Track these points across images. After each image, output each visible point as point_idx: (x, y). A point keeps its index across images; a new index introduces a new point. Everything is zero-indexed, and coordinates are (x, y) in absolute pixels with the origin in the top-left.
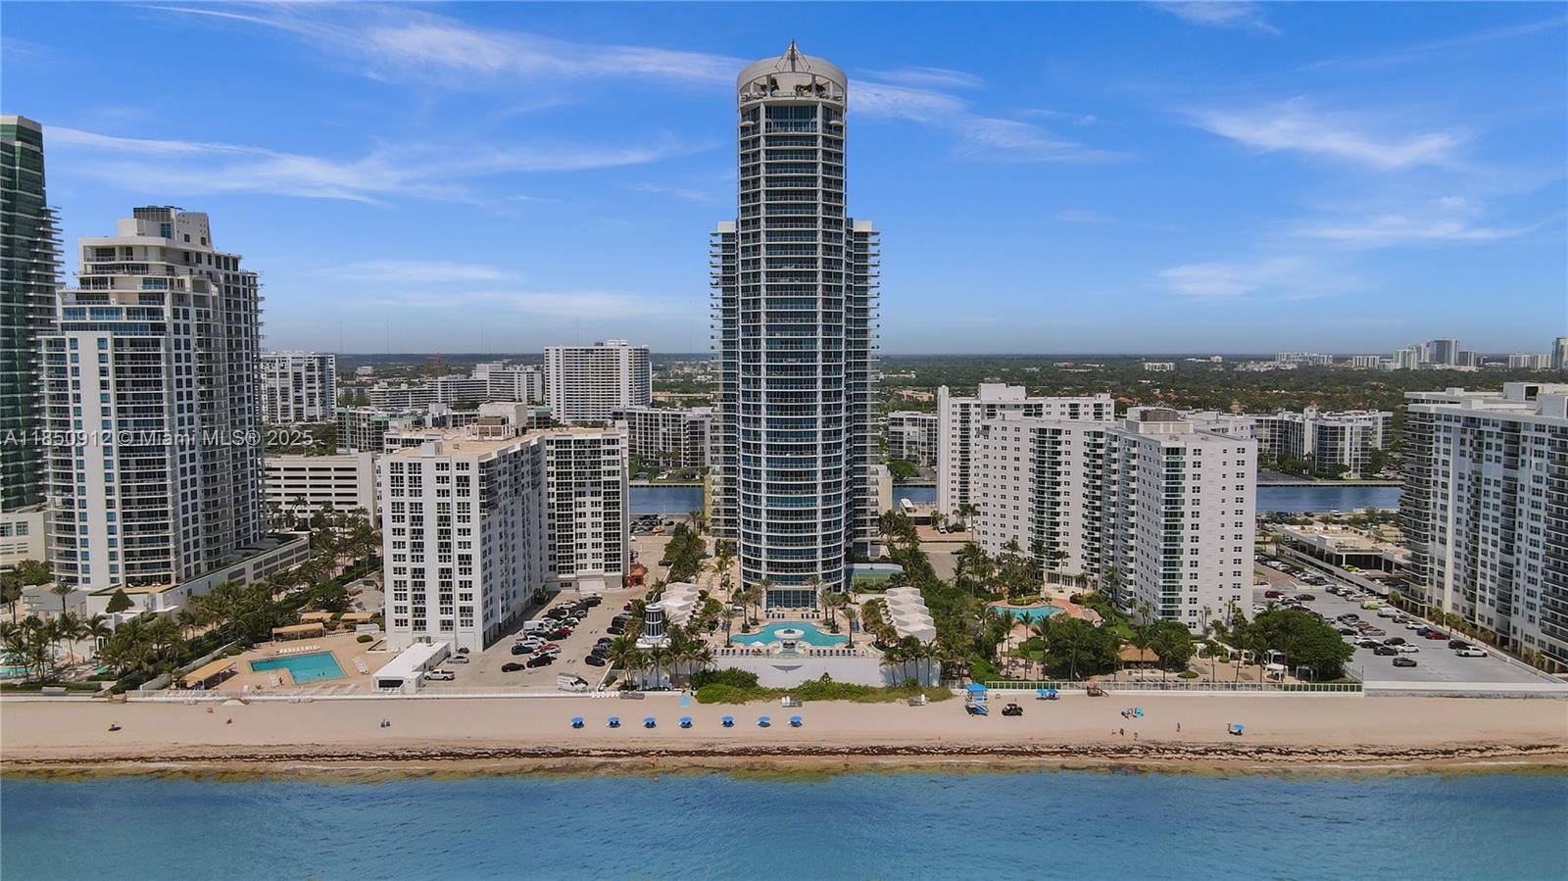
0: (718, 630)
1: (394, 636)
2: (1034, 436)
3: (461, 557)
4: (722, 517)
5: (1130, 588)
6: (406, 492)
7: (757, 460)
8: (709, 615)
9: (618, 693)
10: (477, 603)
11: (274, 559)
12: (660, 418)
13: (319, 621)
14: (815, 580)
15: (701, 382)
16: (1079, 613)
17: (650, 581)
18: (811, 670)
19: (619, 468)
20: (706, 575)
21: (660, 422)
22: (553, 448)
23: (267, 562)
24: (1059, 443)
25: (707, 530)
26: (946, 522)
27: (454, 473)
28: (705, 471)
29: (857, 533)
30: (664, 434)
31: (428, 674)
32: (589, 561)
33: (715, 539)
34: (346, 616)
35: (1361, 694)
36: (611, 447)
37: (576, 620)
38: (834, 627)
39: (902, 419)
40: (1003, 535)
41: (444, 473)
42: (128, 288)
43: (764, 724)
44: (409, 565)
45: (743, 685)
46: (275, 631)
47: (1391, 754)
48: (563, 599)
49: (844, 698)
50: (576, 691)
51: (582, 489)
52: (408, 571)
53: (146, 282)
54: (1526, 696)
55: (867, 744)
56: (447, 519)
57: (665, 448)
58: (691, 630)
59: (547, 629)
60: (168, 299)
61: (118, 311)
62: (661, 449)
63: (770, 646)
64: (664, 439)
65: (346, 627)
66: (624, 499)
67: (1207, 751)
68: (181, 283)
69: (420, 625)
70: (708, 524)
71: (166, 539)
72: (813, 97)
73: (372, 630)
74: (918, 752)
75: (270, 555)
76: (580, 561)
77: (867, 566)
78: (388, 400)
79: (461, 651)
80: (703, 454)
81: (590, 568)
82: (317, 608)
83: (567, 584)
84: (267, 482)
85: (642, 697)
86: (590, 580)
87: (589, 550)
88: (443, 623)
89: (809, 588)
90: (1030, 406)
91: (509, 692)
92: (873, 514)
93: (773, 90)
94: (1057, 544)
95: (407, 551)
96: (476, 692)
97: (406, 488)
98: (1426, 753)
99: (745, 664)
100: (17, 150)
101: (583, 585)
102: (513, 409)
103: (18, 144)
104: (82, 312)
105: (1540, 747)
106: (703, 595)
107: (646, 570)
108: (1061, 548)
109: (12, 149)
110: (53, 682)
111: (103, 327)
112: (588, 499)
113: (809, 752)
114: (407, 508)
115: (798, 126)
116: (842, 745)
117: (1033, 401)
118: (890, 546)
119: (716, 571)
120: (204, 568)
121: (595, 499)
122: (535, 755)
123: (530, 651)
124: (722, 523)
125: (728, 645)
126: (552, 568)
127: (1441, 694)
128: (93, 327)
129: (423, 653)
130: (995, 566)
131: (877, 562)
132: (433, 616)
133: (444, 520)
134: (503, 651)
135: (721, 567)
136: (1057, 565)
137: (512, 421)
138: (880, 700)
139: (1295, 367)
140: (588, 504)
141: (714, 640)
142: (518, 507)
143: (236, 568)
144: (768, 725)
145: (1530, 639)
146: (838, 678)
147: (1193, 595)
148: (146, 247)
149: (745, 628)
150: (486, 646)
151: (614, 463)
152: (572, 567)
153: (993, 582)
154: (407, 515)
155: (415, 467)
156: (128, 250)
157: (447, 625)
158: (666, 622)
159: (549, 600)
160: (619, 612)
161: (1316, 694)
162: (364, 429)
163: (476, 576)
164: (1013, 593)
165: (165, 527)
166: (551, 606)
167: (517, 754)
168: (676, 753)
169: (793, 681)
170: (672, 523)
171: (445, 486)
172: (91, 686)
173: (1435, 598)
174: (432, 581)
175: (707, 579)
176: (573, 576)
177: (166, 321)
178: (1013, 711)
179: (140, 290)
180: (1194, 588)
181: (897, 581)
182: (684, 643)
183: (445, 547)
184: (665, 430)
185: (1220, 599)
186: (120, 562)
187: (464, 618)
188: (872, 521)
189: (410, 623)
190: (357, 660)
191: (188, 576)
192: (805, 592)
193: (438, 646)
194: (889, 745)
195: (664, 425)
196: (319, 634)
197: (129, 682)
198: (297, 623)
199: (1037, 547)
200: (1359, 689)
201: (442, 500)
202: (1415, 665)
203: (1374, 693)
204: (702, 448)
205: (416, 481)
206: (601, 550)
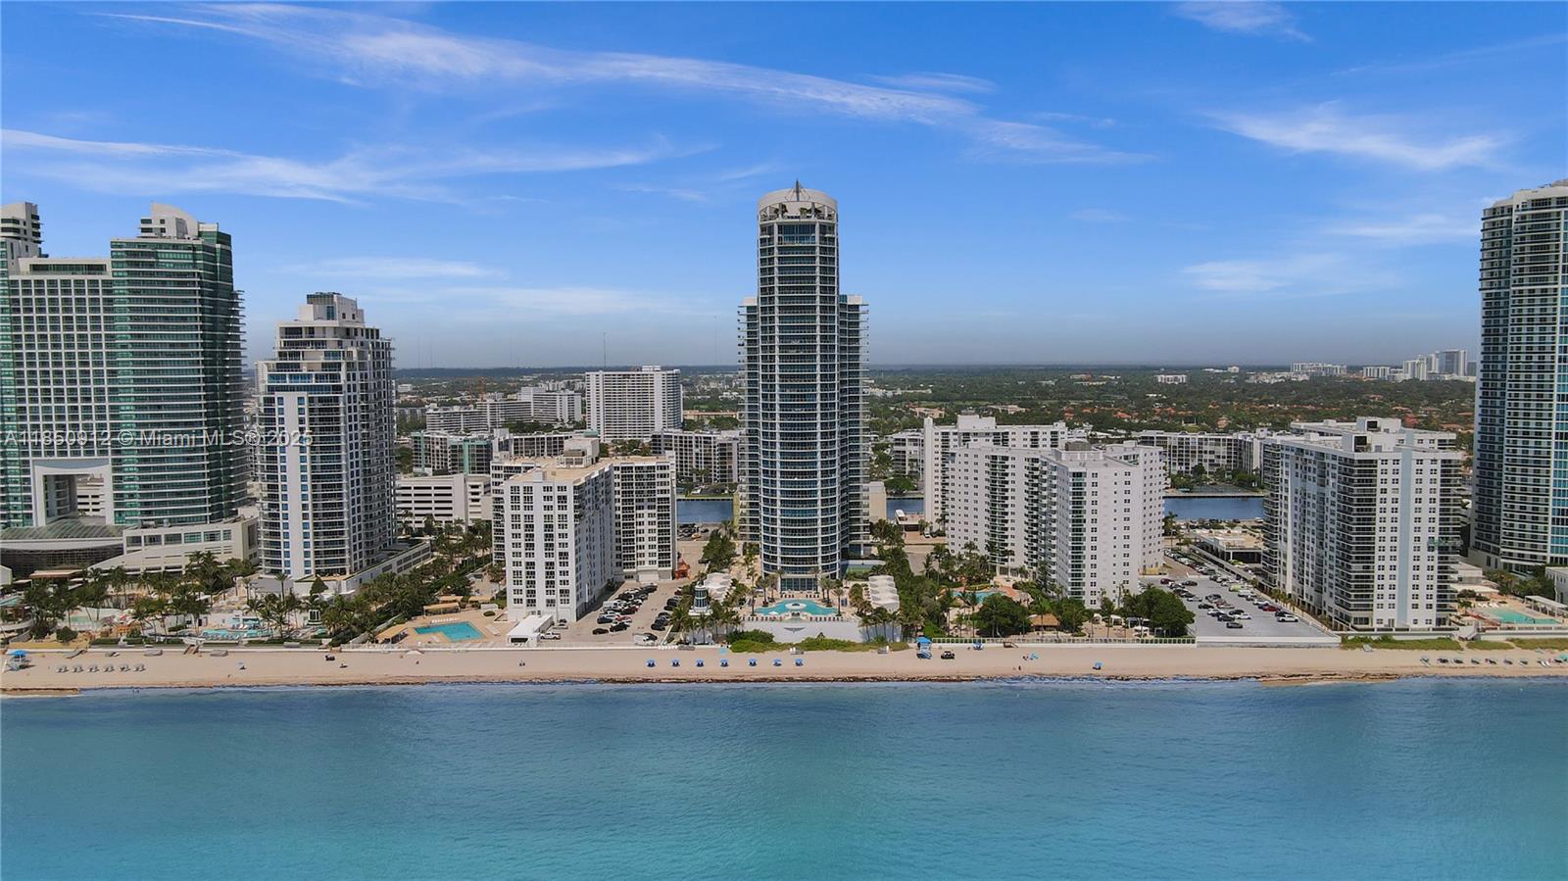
0: (746, 604)
1: (513, 610)
2: (988, 461)
3: (561, 554)
4: (748, 525)
5: (1053, 576)
6: (522, 507)
7: (774, 483)
8: (738, 593)
9: (676, 647)
10: (572, 587)
11: (409, 558)
12: (694, 440)
13: (455, 601)
14: (816, 570)
15: (726, 399)
16: (1017, 596)
17: (692, 575)
18: (811, 630)
19: (669, 487)
20: (735, 568)
21: (694, 443)
22: (619, 472)
23: (406, 559)
24: (1007, 467)
25: (735, 536)
26: (931, 528)
27: (556, 493)
28: (734, 486)
29: (852, 537)
30: (697, 454)
31: (542, 635)
32: (647, 558)
33: (742, 542)
34: (471, 599)
35: (1195, 645)
36: (663, 472)
37: (640, 601)
38: (828, 603)
39: (904, 440)
40: (966, 538)
41: (549, 494)
42: (313, 359)
43: (777, 665)
44: (524, 559)
45: (764, 641)
46: (425, 608)
47: (1196, 680)
48: (628, 587)
49: (834, 649)
50: (648, 645)
51: (641, 504)
52: (523, 564)
53: (327, 354)
54: (1310, 646)
55: (845, 676)
56: (551, 526)
57: (697, 466)
58: (726, 604)
59: (620, 607)
60: (343, 367)
61: (309, 376)
62: (694, 467)
63: (782, 615)
64: (697, 458)
65: (473, 606)
66: (673, 511)
67: (1073, 679)
68: (350, 353)
69: (532, 603)
70: (736, 531)
71: (342, 542)
72: (813, 219)
73: (494, 607)
74: (880, 680)
75: (407, 554)
76: (639, 559)
77: (860, 562)
78: (442, 421)
79: (561, 621)
80: (731, 472)
81: (647, 564)
82: (449, 593)
83: (630, 577)
84: (398, 499)
85: (693, 649)
86: (648, 572)
87: (646, 551)
88: (548, 601)
89: (812, 576)
90: (998, 434)
91: (600, 646)
92: (865, 522)
93: (783, 212)
94: (1006, 545)
95: (522, 549)
96: (578, 646)
97: (522, 505)
98: (1219, 679)
99: (764, 627)
100: (218, 251)
101: (642, 577)
102: (589, 443)
103: (218, 246)
104: (284, 377)
105: (1299, 676)
106: (735, 582)
107: (689, 567)
108: (1009, 548)
109: (214, 250)
110: (289, 639)
111: (300, 389)
112: (646, 511)
113: (807, 680)
114: (522, 518)
115: (802, 239)
116: (829, 676)
117: (1002, 429)
118: (880, 548)
119: (743, 565)
120: (365, 564)
121: (651, 511)
122: (624, 682)
123: (611, 621)
124: (748, 529)
125: (753, 615)
126: (619, 564)
127: (1251, 645)
128: (292, 389)
129: (537, 622)
130: (956, 562)
131: (867, 559)
132: (541, 596)
133: (548, 527)
134: (591, 620)
135: (747, 563)
136: (1006, 560)
137: (589, 453)
138: (857, 650)
139: (1307, 378)
140: (646, 515)
141: (743, 612)
142: (597, 518)
143: (387, 564)
144: (780, 665)
145: (1330, 609)
146: (828, 636)
147: (1094, 580)
148: (324, 328)
149: (765, 604)
150: (578, 619)
151: (665, 484)
152: (634, 563)
153: (955, 574)
154: (522, 524)
155: (528, 489)
156: (311, 330)
157: (551, 603)
158: (709, 598)
159: (618, 588)
160: (672, 596)
161: (1163, 645)
162: (438, 451)
163: (572, 567)
164: (970, 581)
165: (342, 533)
166: (620, 591)
167: (614, 681)
168: (718, 681)
169: (798, 638)
170: (707, 531)
171: (550, 503)
172: (315, 641)
173: (1282, 582)
174: (540, 572)
175: (738, 571)
176: (635, 570)
177: (342, 383)
178: (949, 656)
179: (322, 360)
180: (1094, 575)
181: (877, 570)
182: (721, 613)
183: (549, 546)
184: (698, 450)
185: (1114, 583)
186: (312, 559)
187: (563, 598)
188: (864, 527)
189: (524, 601)
190: (489, 627)
191: (355, 569)
192: (809, 580)
193: (546, 618)
194: (861, 676)
195: (697, 446)
196: (456, 611)
197: (340, 639)
198: (438, 602)
199: (991, 547)
200: (1193, 642)
201: (547, 513)
202: (1241, 627)
203: (1204, 645)
204: (730, 467)
205: (529, 499)
206: (656, 550)
